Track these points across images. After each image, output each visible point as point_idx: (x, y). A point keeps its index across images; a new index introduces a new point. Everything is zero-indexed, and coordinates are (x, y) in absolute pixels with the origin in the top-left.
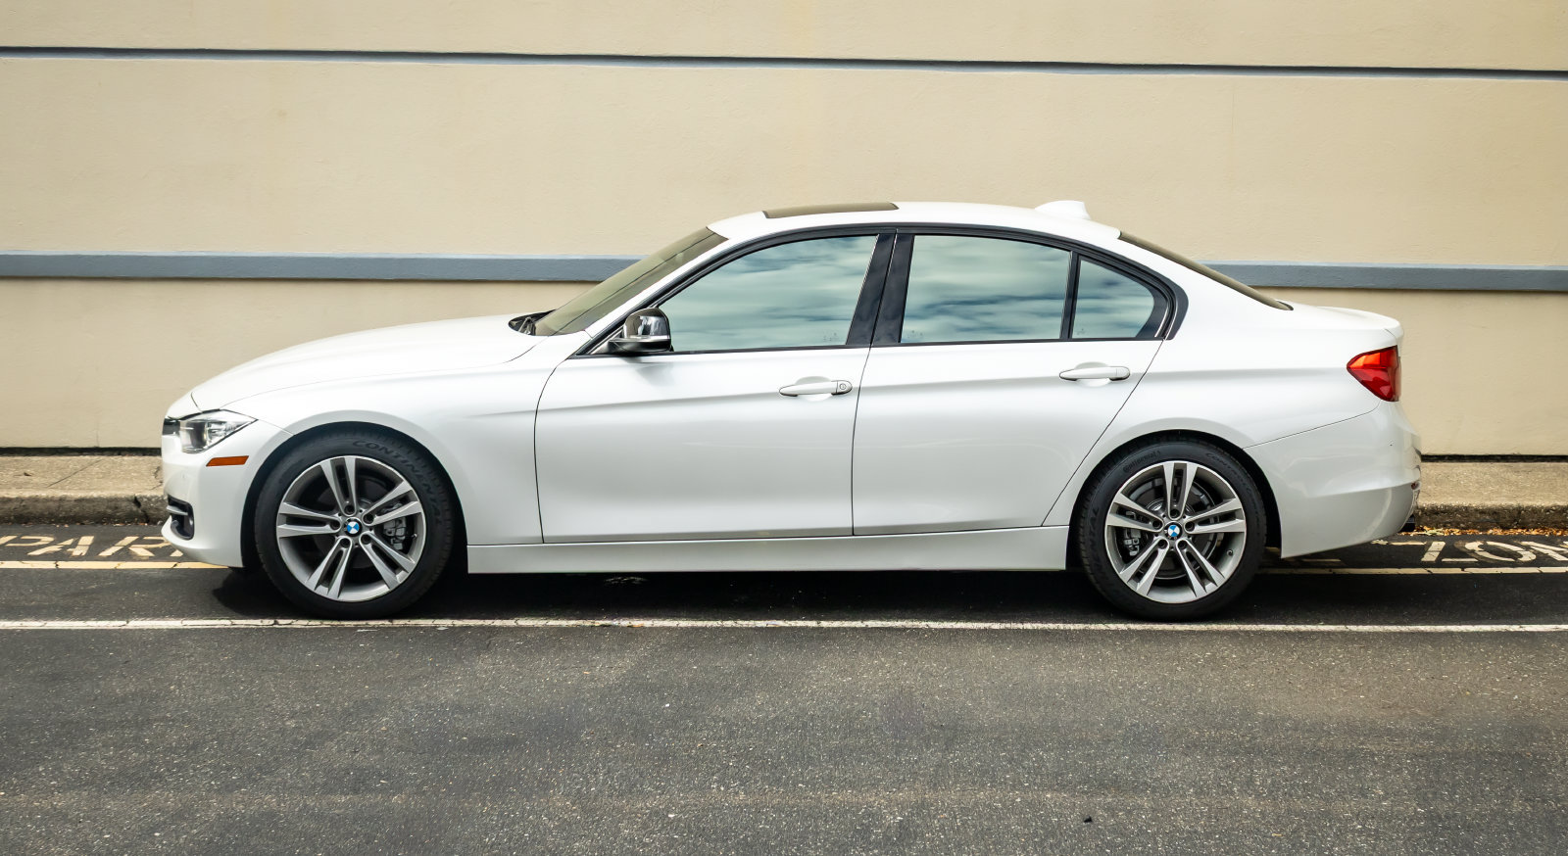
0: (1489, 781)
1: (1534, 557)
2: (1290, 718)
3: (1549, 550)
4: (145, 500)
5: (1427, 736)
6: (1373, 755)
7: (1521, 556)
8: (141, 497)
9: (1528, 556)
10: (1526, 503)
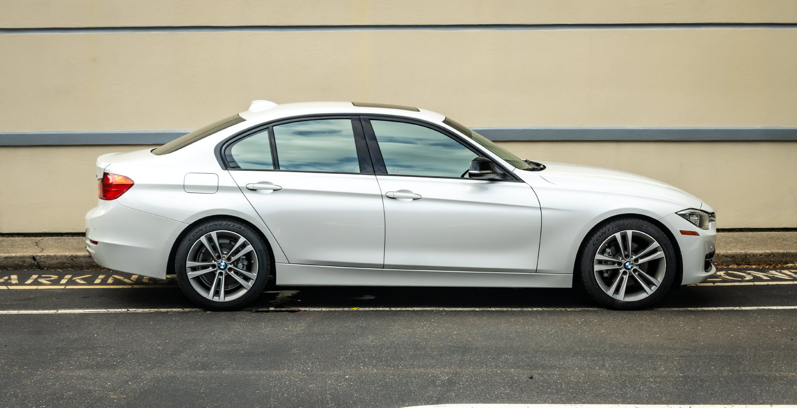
0: (714, 365)
1: (752, 278)
2: (622, 343)
3: (760, 275)
4: (38, 257)
5: (687, 349)
6: (661, 356)
7: (745, 277)
8: (36, 256)
9: (748, 278)
10: (750, 251)
